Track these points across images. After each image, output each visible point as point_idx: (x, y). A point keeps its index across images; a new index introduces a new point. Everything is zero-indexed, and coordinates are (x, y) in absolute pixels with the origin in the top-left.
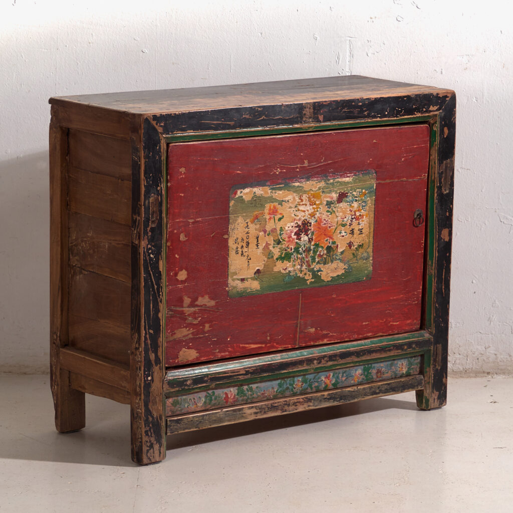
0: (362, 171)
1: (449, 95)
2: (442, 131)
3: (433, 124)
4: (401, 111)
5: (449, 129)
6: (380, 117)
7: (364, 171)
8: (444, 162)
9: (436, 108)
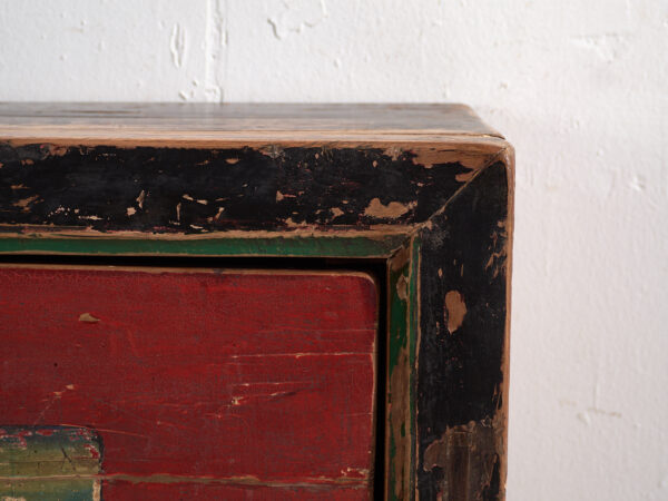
0: (27, 428)
1: (476, 165)
2: (434, 308)
3: (396, 275)
4: (212, 209)
5: (469, 300)
6: (96, 226)
7: (36, 428)
8: (449, 431)
9: (397, 209)
